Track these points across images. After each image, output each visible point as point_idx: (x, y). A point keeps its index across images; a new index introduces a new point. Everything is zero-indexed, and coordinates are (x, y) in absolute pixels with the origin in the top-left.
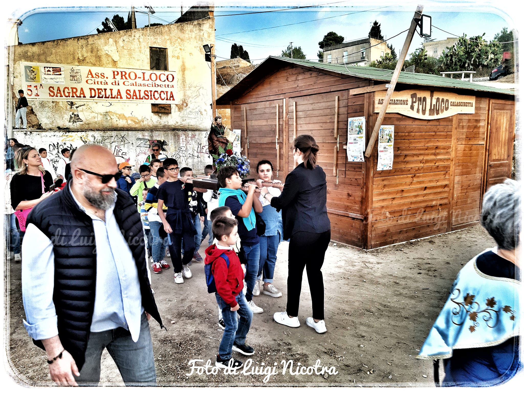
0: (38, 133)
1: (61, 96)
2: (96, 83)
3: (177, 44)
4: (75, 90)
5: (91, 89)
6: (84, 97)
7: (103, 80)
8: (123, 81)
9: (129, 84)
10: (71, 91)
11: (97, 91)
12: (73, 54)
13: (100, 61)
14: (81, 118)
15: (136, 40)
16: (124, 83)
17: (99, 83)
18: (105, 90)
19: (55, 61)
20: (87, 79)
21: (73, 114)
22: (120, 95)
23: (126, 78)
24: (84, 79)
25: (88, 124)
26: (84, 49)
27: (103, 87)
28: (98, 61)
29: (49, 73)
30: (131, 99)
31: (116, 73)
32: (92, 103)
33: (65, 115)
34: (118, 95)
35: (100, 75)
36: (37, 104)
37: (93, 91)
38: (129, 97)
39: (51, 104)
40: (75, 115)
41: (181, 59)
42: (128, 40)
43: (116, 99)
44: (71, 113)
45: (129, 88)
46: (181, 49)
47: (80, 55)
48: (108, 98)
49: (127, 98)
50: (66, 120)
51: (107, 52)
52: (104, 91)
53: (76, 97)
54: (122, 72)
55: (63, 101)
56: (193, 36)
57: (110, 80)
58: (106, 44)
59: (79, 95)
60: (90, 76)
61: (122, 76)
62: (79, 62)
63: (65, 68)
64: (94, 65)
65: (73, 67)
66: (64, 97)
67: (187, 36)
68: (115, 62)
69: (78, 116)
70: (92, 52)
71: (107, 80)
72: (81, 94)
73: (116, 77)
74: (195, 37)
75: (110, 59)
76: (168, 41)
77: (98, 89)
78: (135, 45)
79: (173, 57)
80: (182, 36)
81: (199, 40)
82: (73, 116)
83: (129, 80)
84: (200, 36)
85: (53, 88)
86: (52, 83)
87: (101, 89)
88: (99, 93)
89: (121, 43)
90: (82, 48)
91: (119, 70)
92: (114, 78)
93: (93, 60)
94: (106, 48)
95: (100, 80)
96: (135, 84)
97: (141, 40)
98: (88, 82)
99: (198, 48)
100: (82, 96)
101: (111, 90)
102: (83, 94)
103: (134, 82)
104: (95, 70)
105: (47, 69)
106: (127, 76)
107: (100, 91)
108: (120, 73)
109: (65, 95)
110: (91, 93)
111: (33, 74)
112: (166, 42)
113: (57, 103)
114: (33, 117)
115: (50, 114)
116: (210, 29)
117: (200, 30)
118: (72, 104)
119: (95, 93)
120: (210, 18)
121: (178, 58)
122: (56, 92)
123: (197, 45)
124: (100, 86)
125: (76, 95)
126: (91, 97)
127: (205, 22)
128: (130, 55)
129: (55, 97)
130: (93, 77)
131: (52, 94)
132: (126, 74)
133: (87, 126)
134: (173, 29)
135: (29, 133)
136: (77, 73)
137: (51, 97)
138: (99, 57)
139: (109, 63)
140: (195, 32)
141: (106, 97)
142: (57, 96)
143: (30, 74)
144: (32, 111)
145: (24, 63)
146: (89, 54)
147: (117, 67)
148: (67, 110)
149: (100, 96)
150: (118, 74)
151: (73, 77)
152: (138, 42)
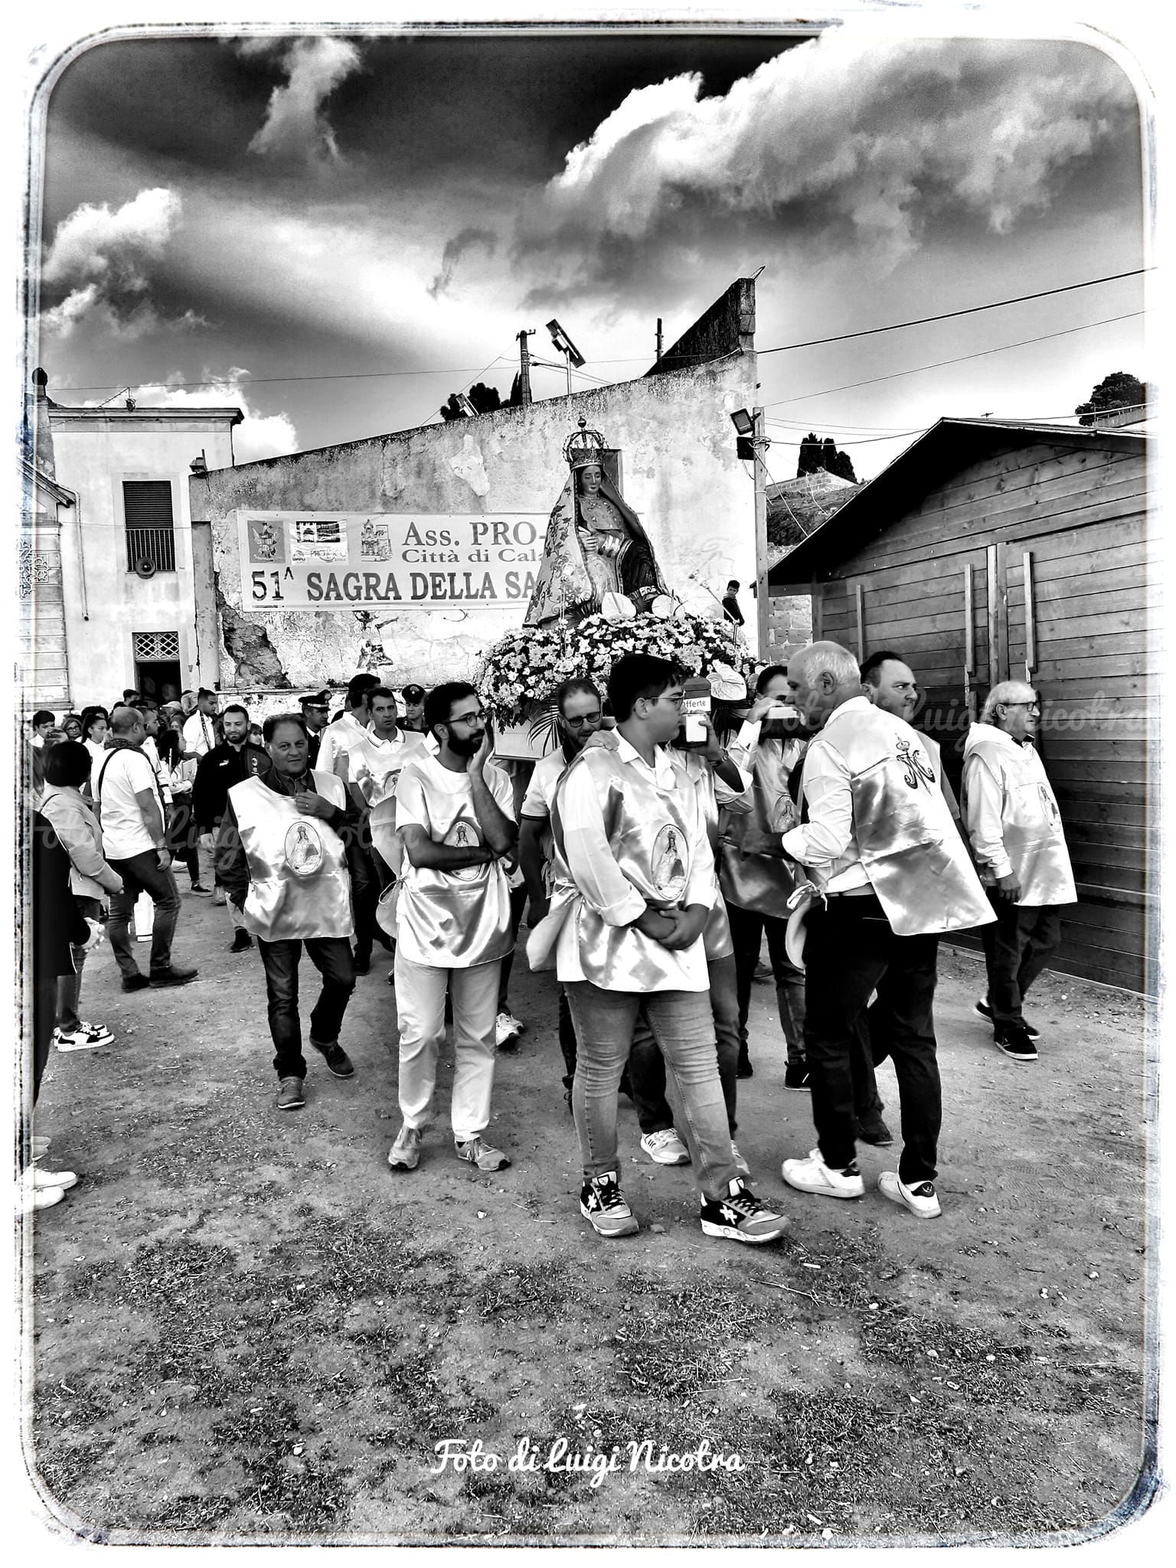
0: (279, 697)
1: (339, 597)
2: (429, 558)
3: (648, 437)
4: (373, 581)
5: (414, 576)
6: (397, 597)
7: (446, 550)
8: (498, 548)
9: (515, 555)
10: (362, 582)
11: (429, 580)
12: (371, 483)
13: (440, 496)
14: (387, 655)
15: (535, 434)
16: (501, 555)
17: (437, 558)
18: (452, 576)
19: (324, 504)
20: (406, 548)
21: (368, 645)
22: (491, 588)
23: (507, 542)
24: (398, 548)
25: (407, 671)
26: (399, 469)
27: (446, 568)
28: (435, 498)
29: (309, 537)
30: (520, 598)
31: (480, 529)
32: (416, 614)
33: (348, 649)
34: (484, 589)
35: (438, 537)
36: (278, 619)
37: (419, 580)
38: (514, 591)
39: (313, 621)
40: (374, 648)
41: (658, 477)
42: (513, 435)
43: (479, 600)
44: (363, 642)
45: (515, 567)
46: (657, 449)
47: (388, 485)
48: (459, 597)
49: (510, 595)
50: (350, 663)
51: (457, 472)
52: (448, 579)
53: (375, 599)
54: (496, 525)
55: (343, 611)
56: (695, 408)
57: (466, 548)
58: (456, 449)
59: (383, 595)
60: (413, 541)
61: (496, 537)
62: (385, 504)
63: (349, 522)
64: (425, 510)
65: (370, 517)
66: (346, 600)
67: (675, 410)
68: (477, 499)
69: (381, 650)
70: (419, 474)
71: (457, 550)
72: (388, 590)
73: (480, 538)
74: (700, 413)
75: (465, 491)
76: (623, 431)
77: (434, 575)
78: (533, 447)
79: (636, 472)
80: (662, 410)
81: (711, 419)
82: (368, 650)
83: (515, 545)
84: (713, 405)
85: (318, 576)
86: (313, 562)
87: (441, 575)
88: (435, 586)
89: (495, 447)
90: (395, 467)
91: (489, 520)
92: (476, 542)
93: (421, 496)
94: (455, 462)
95: (437, 549)
96: (530, 557)
97: (548, 432)
98: (409, 556)
99: (708, 443)
100: (392, 594)
101: (467, 575)
102: (395, 589)
103: (527, 550)
104: (426, 523)
105: (303, 528)
106: (510, 534)
107: (438, 579)
108: (491, 528)
109: (348, 595)
110: (415, 588)
111: (269, 541)
112: (617, 433)
113: (328, 616)
114: (266, 656)
115: (310, 647)
116: (744, 385)
117: (714, 389)
118: (366, 617)
119: (426, 587)
120: (742, 353)
121: (650, 473)
122: (324, 587)
123: (705, 432)
124: (437, 568)
125: (376, 592)
126: (415, 597)
127: (729, 366)
128: (519, 475)
129: (322, 600)
130: (419, 543)
131: (315, 593)
132: (506, 529)
133: (404, 676)
134: (636, 394)
135: (255, 697)
136: (380, 533)
137: (313, 602)
138: (436, 489)
139: (462, 503)
140: (700, 397)
141: (453, 596)
142: (328, 598)
143: (260, 542)
144: (265, 641)
145: (246, 515)
146: (412, 481)
147: (483, 513)
148: (352, 634)
149: (439, 593)
150: (486, 530)
151: (370, 545)
152: (540, 440)
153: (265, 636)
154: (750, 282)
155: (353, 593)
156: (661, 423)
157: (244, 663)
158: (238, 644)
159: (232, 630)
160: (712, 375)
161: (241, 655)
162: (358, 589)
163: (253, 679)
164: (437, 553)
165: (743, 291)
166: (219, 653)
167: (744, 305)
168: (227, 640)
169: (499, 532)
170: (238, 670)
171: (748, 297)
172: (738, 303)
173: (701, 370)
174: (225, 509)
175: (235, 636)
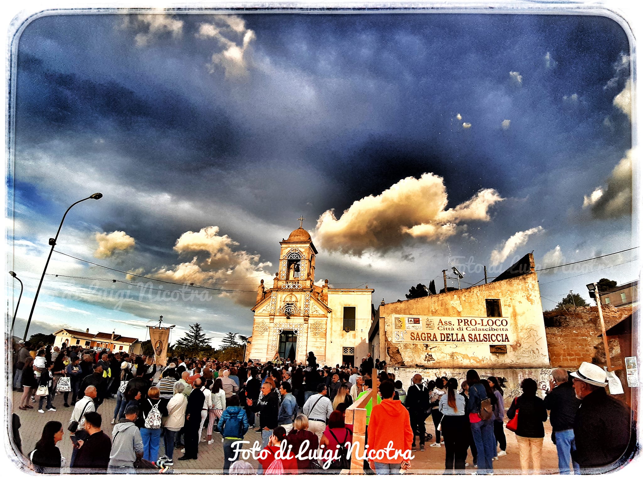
0: (404, 369)
1: (419, 340)
2: (445, 329)
3: (508, 296)
4: (429, 335)
5: (441, 334)
6: (436, 340)
7: (450, 327)
8: (466, 327)
9: (471, 329)
10: (426, 336)
11: (446, 335)
12: (428, 308)
13: (448, 312)
14: (433, 357)
15: (475, 295)
16: (467, 328)
17: (448, 329)
18: (452, 334)
19: (416, 313)
20: (439, 326)
21: (427, 354)
22: (464, 338)
23: (468, 325)
24: (436, 326)
25: (439, 363)
26: (436, 304)
27: (450, 332)
28: (447, 312)
29: (411, 322)
30: (473, 342)
31: (460, 321)
32: (441, 345)
33: (422, 355)
34: (462, 339)
35: (448, 324)
36: (402, 346)
37: (443, 335)
38: (471, 340)
39: (412, 346)
40: (429, 355)
41: (512, 307)
42: (468, 295)
43: (460, 342)
44: (426, 353)
45: (471, 332)
46: (511, 299)
47: (433, 308)
48: (455, 341)
49: (470, 341)
50: (422, 359)
51: (453, 305)
52: (451, 335)
53: (430, 341)
54: (465, 320)
55: (420, 344)
56: (520, 288)
57: (456, 326)
58: (452, 299)
59: (432, 339)
60: (440, 324)
61: (465, 323)
62: (432, 314)
63: (422, 318)
64: (444, 315)
65: (428, 317)
66: (421, 341)
67: (515, 288)
68: (459, 313)
69: (431, 356)
70: (442, 306)
71: (454, 327)
72: (434, 338)
73: (460, 324)
74: (522, 289)
75: (455, 311)
76: (500, 294)
77: (447, 334)
78: (474, 299)
79: (505, 305)
80: (511, 289)
81: (525, 291)
82: (428, 356)
83: (471, 326)
84: (526, 287)
85: (414, 333)
86: (412, 330)
87: (449, 334)
88: (447, 337)
89: (463, 298)
90: (435, 303)
91: (463, 319)
92: (459, 325)
93: (442, 312)
94: (452, 302)
95: (448, 327)
96: (475, 329)
97: (478, 294)
98: (439, 328)
99: (526, 297)
100: (435, 339)
101: (457, 334)
102: (436, 338)
103: (474, 327)
104: (444, 319)
105: (410, 319)
106: (469, 323)
107: (448, 335)
108: (463, 321)
109: (422, 339)
110: (441, 338)
111: (400, 323)
112: (498, 295)
113: (416, 345)
114: (398, 356)
115: (411, 354)
116: (534, 281)
117: (525, 283)
118: (427, 346)
119: (445, 337)
120: (532, 273)
121: (509, 306)
122: (415, 336)
123: (524, 294)
124: (448, 332)
125: (430, 339)
126: (441, 340)
127: (528, 276)
128: (471, 306)
129: (415, 341)
130: (442, 325)
131: (413, 338)
132: (468, 321)
133: (438, 364)
134: (503, 284)
135: (397, 368)
136: (431, 322)
137: (412, 341)
138: (447, 310)
139: (454, 314)
140: (521, 285)
141: (453, 341)
142: (416, 340)
143: (398, 323)
144: (398, 351)
145: (394, 316)
146: (440, 308)
147: (461, 317)
148: (423, 351)
149: (449, 339)
150: (462, 321)
151: (428, 325)
152: (476, 297)
153: (398, 350)
154: (531, 254)
155: (424, 339)
156: (511, 292)
157: (392, 358)
158: (391, 352)
159: (389, 348)
160: (524, 279)
161: (391, 355)
162: (425, 337)
163: (394, 363)
164: (448, 328)
165: (530, 256)
166: (385, 354)
167: (531, 260)
168: (388, 351)
169: (466, 322)
170: (390, 360)
171: (531, 258)
172: (529, 260)
173: (521, 277)
174: (389, 314)
175: (390, 350)
